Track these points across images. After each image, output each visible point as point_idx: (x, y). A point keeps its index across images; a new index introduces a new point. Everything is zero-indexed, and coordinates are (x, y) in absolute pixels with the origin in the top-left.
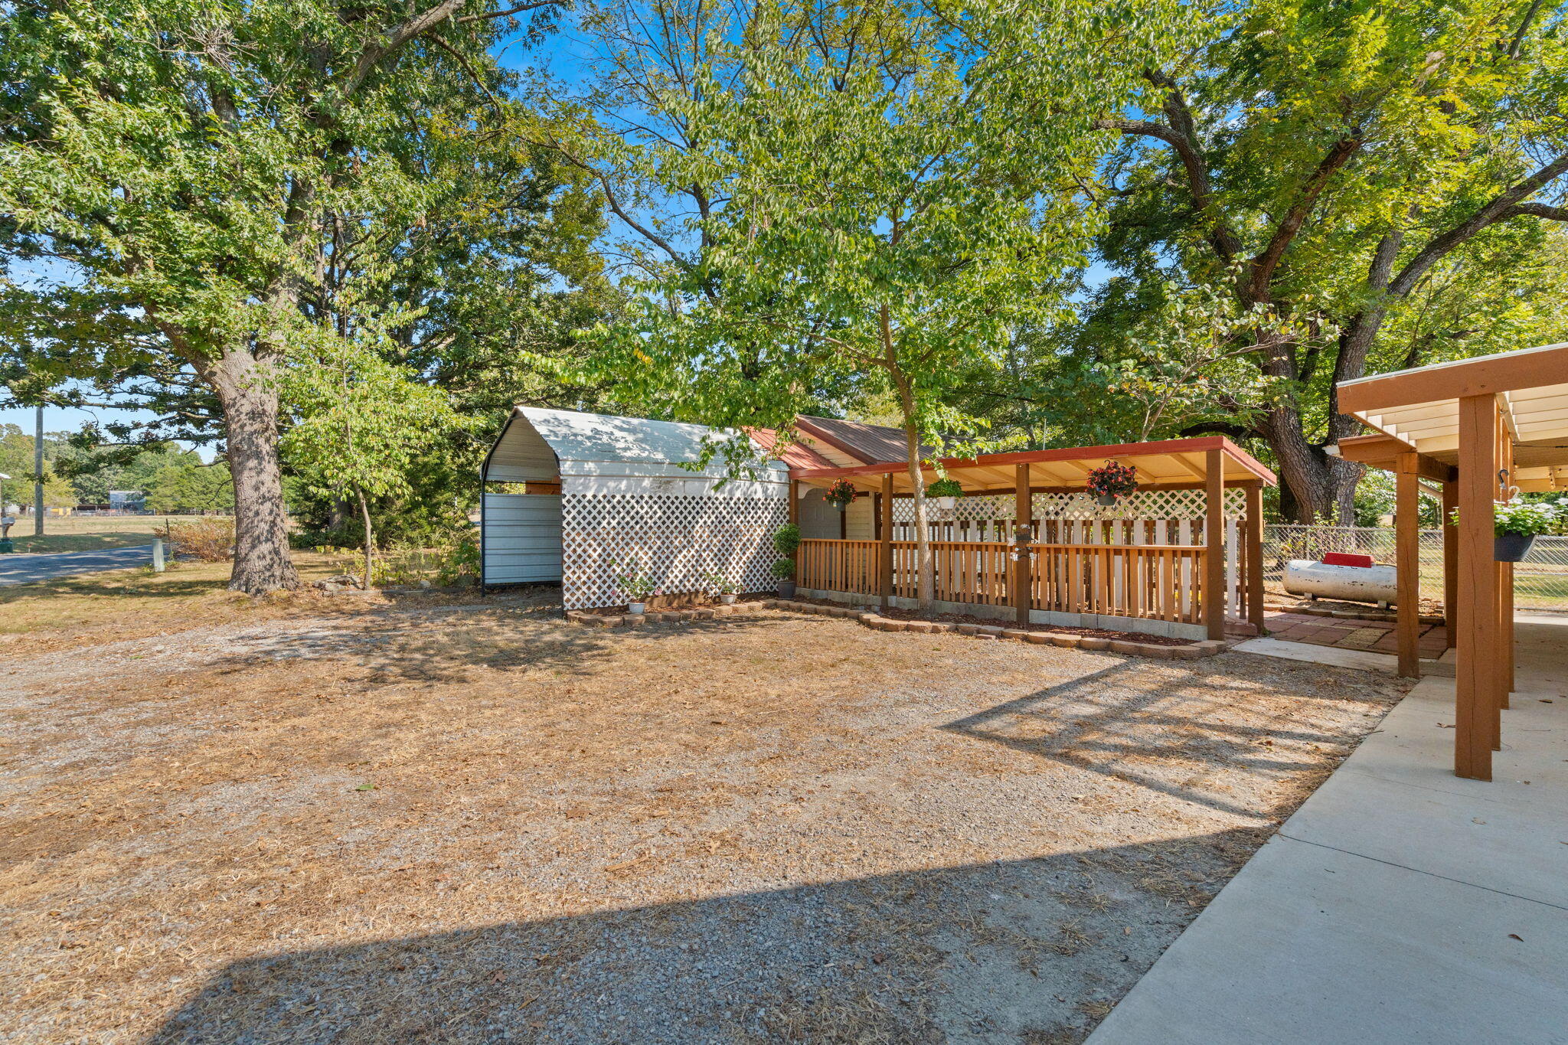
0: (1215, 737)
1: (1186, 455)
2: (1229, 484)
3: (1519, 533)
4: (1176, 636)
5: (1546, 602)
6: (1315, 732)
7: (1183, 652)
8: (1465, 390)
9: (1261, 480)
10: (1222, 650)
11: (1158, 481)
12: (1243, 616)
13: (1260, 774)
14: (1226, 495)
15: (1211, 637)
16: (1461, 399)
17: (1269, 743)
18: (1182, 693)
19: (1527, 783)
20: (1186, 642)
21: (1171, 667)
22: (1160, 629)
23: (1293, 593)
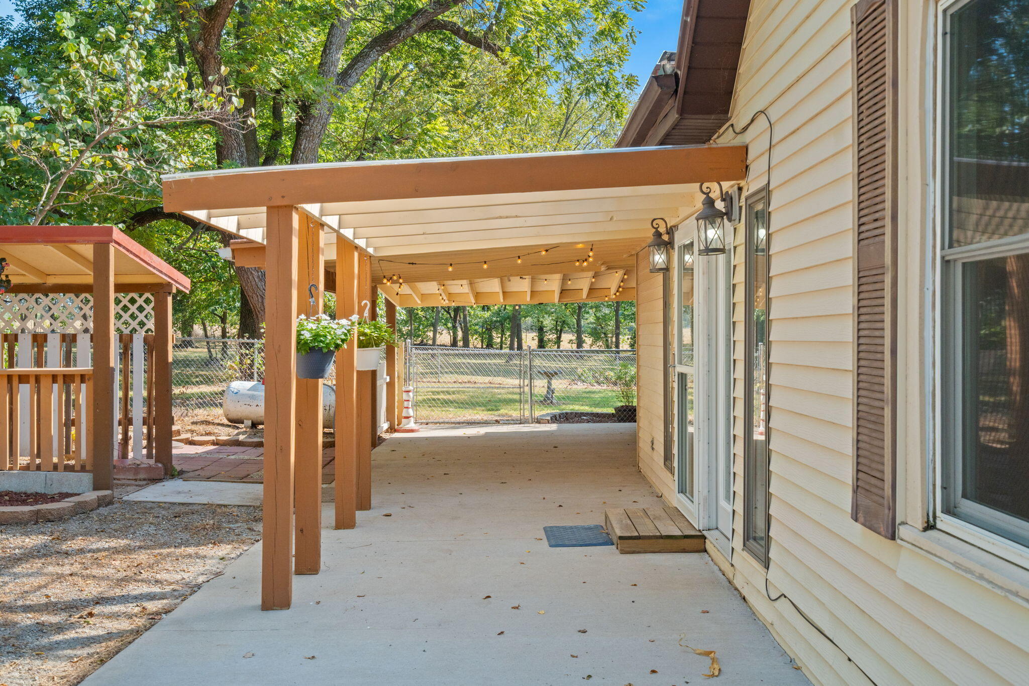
0: (26, 620)
1: (75, 247)
2: (119, 288)
3: (321, 349)
4: (54, 490)
5: (438, 414)
6: (156, 589)
7: (49, 511)
8: (270, 199)
9: (169, 285)
10: (104, 502)
11: (51, 281)
12: (149, 456)
13: (59, 658)
14: (118, 301)
15: (96, 488)
16: (268, 208)
17: (91, 615)
18: (17, 570)
19: (318, 603)
20: (63, 496)
21: (26, 534)
22: (35, 483)
23: (235, 422)
